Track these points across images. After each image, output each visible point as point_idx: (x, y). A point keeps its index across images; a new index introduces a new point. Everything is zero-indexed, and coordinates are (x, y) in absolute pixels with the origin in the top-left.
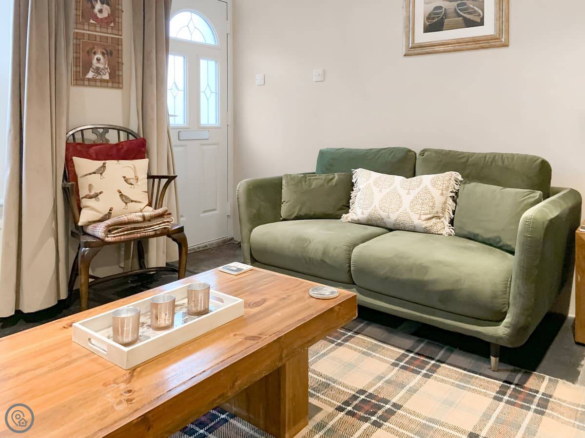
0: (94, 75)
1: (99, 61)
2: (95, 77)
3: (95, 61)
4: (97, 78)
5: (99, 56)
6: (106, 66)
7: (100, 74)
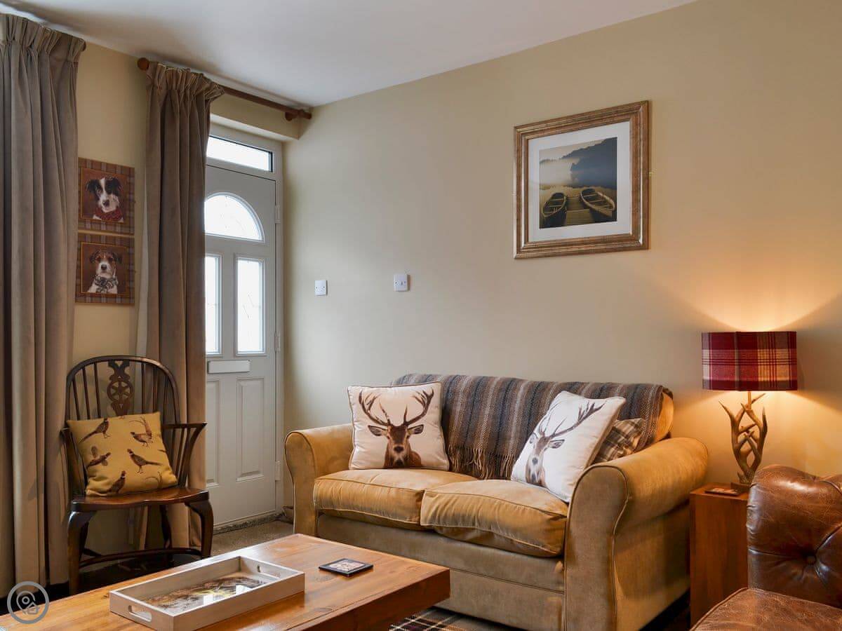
0: (98, 289)
1: (104, 269)
2: (99, 291)
3: (99, 270)
4: (103, 292)
5: (105, 263)
6: (114, 276)
7: (106, 288)
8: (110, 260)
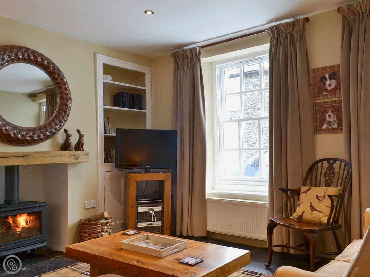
8: (333, 112)
